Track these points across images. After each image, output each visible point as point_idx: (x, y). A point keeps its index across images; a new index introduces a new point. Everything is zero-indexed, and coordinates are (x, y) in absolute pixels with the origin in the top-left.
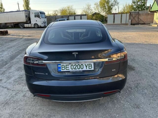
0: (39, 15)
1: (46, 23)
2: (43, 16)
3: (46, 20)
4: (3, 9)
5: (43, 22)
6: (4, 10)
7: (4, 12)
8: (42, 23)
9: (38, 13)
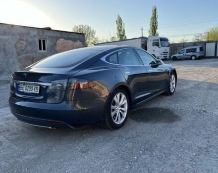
0: (158, 43)
1: (168, 54)
2: (166, 43)
3: (168, 49)
4: (124, 37)
5: (163, 52)
6: (126, 37)
7: (125, 40)
8: (161, 54)
9: (158, 40)
